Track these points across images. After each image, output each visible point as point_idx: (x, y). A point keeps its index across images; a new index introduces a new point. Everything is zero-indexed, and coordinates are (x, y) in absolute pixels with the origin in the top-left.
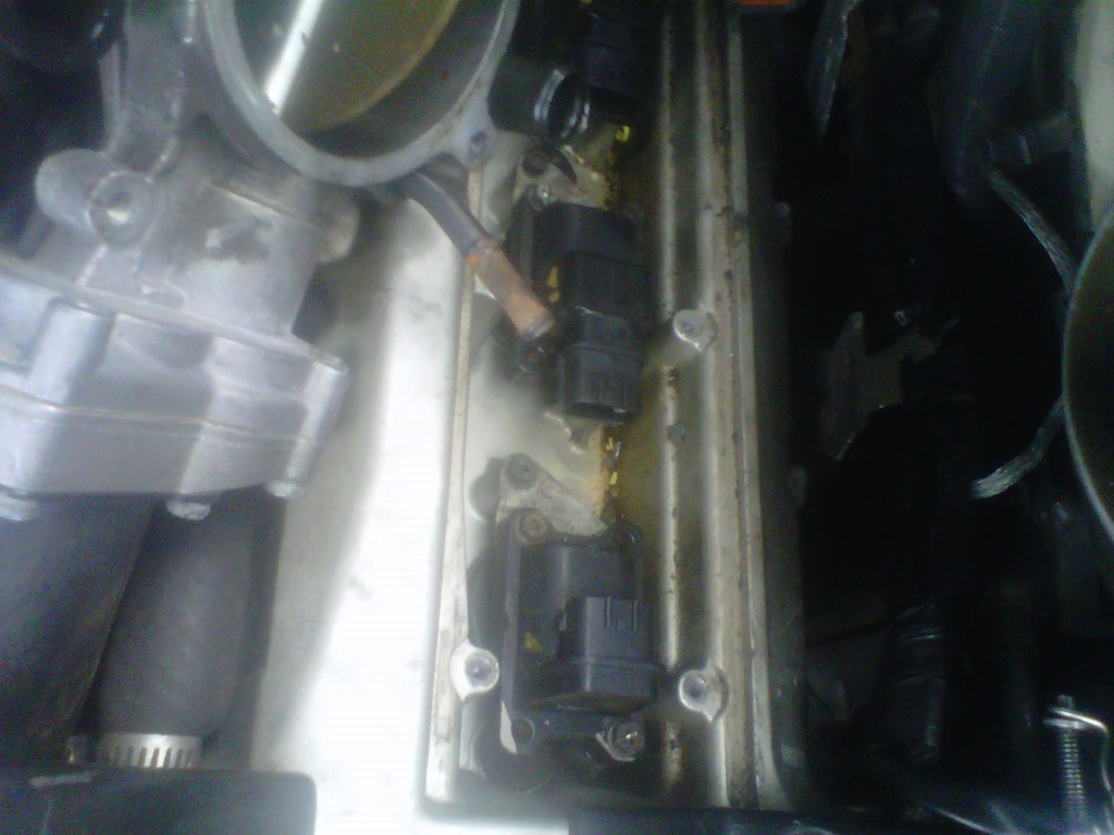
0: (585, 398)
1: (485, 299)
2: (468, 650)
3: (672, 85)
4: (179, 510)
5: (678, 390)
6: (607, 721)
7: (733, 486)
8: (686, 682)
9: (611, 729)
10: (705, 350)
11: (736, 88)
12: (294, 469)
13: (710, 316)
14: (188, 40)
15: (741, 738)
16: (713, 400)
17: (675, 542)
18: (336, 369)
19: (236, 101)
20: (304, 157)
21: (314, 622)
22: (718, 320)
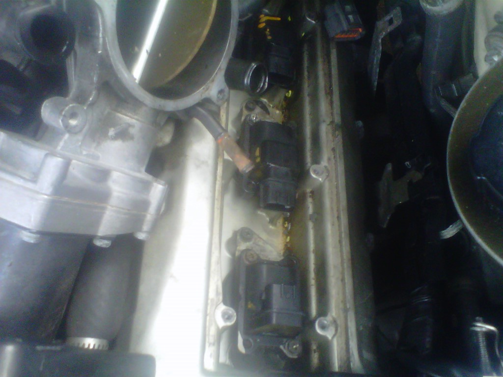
0: (271, 202)
1: (228, 161)
2: (222, 307)
3: (308, 72)
4: (99, 243)
5: (314, 199)
6: (285, 340)
7: (338, 239)
8: (319, 323)
9: (287, 343)
10: (324, 181)
11: (335, 71)
12: (146, 227)
13: (326, 167)
14: (99, 52)
15: (344, 346)
16: (328, 202)
17: (314, 264)
18: (162, 185)
19: (119, 76)
20: (148, 99)
21: (156, 292)
22: (329, 169)
